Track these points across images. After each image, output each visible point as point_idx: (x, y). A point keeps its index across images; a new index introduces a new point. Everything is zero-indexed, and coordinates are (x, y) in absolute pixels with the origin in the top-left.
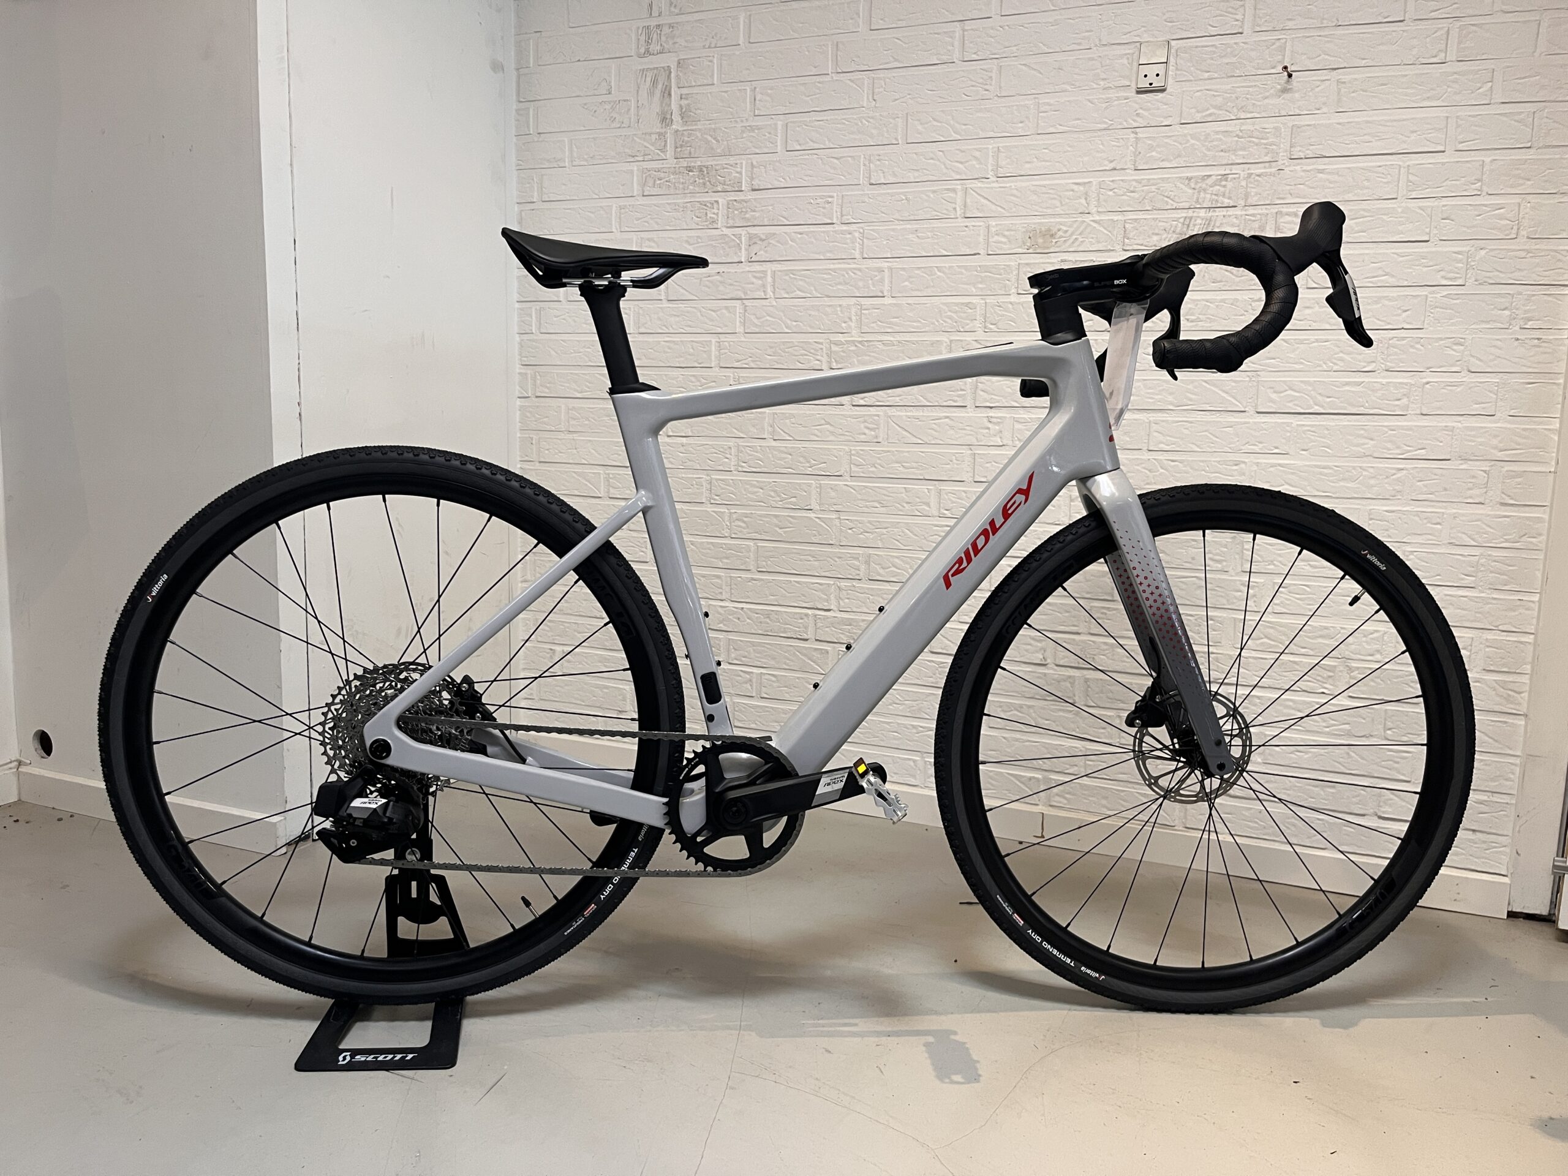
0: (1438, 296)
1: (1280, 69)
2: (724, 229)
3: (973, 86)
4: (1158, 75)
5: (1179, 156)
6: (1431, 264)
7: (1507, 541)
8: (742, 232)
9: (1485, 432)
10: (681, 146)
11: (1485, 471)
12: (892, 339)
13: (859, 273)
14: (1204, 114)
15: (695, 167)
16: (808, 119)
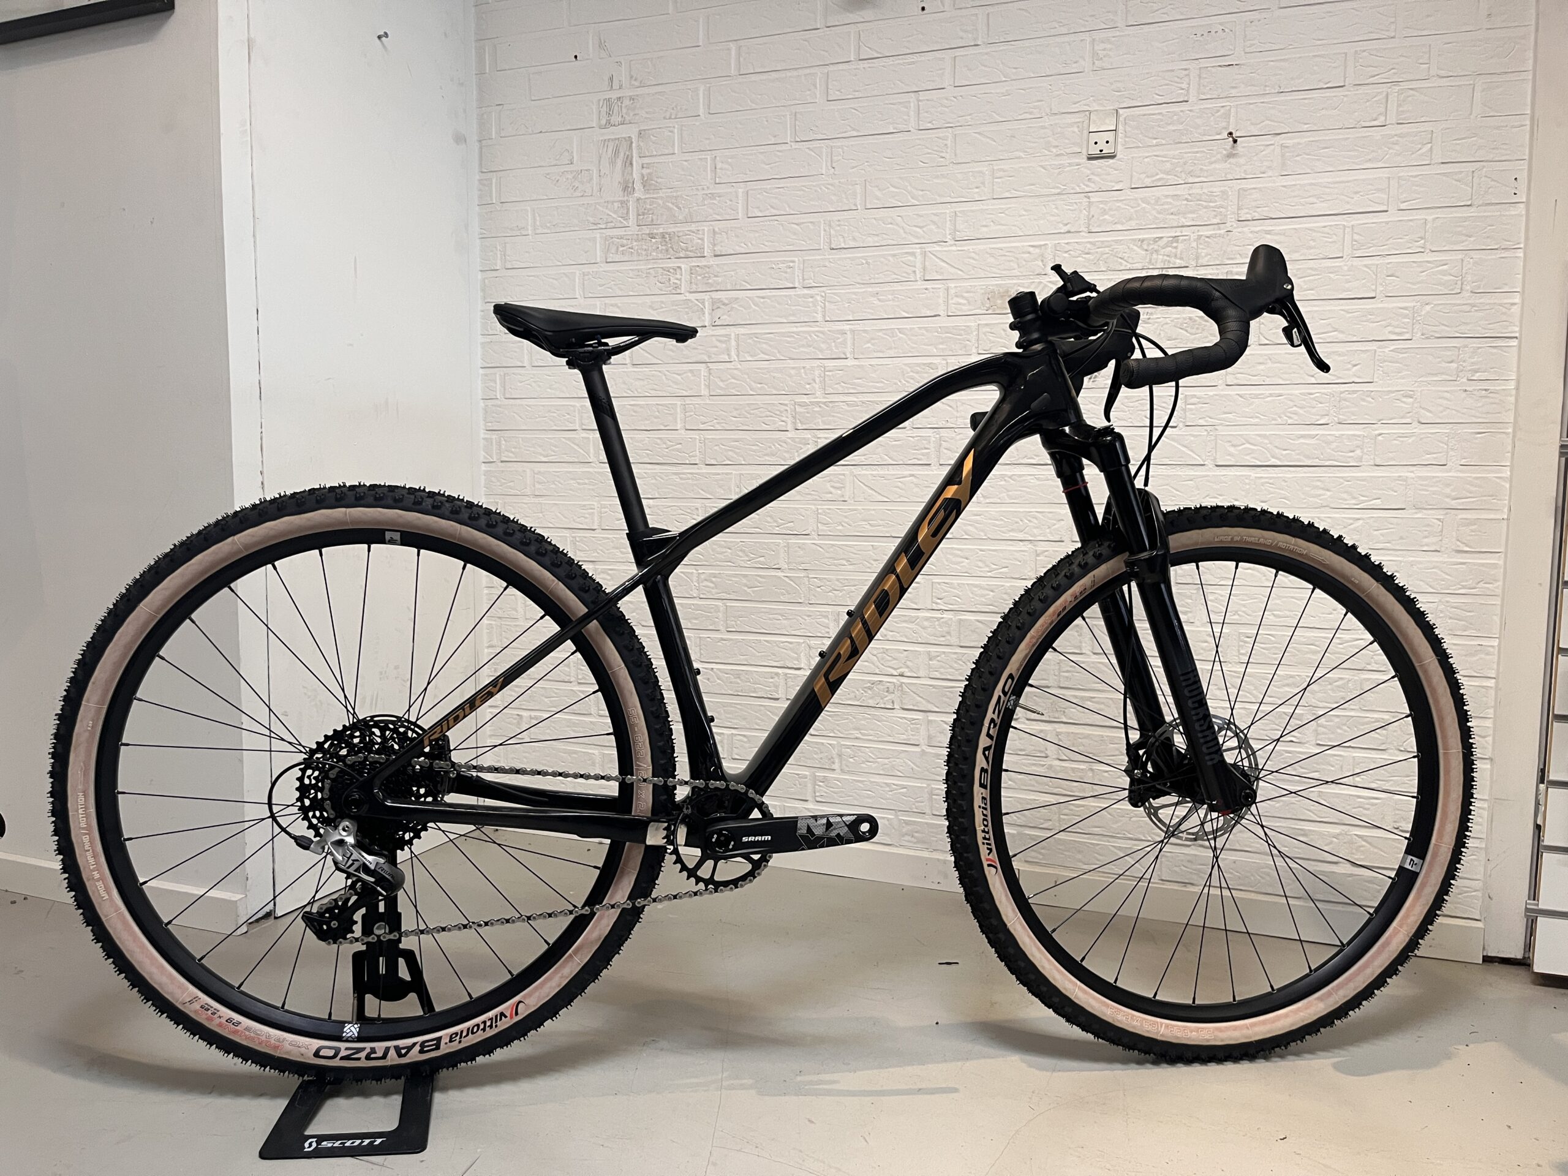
0: (1386, 350)
1: (1225, 135)
2: (687, 294)
3: (928, 153)
4: (1107, 142)
5: (1131, 219)
6: (1379, 319)
7: (1464, 587)
8: (706, 296)
9: (1437, 482)
10: (644, 214)
11: (1439, 520)
12: (855, 399)
13: (820, 335)
14: (1154, 179)
15: (657, 234)
16: (769, 187)
